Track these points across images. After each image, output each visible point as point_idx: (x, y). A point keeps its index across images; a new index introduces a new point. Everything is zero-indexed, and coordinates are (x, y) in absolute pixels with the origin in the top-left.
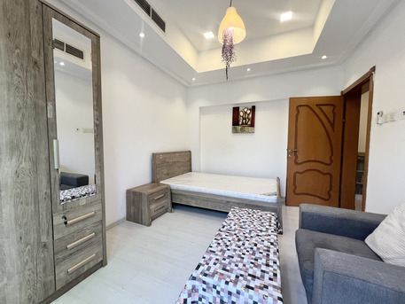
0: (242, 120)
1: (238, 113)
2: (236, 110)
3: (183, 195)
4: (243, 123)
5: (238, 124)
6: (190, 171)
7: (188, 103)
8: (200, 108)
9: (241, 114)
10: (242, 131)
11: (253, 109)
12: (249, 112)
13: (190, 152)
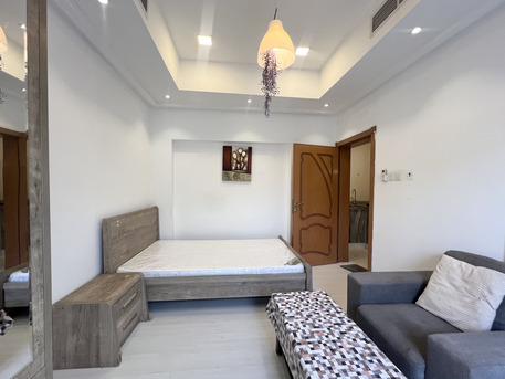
0: (235, 164)
1: (231, 155)
2: (227, 150)
3: (167, 286)
4: (236, 168)
5: (230, 170)
6: (158, 238)
7: (153, 131)
8: (173, 141)
9: (235, 156)
10: (236, 178)
11: (249, 151)
12: (244, 154)
13: (156, 208)
